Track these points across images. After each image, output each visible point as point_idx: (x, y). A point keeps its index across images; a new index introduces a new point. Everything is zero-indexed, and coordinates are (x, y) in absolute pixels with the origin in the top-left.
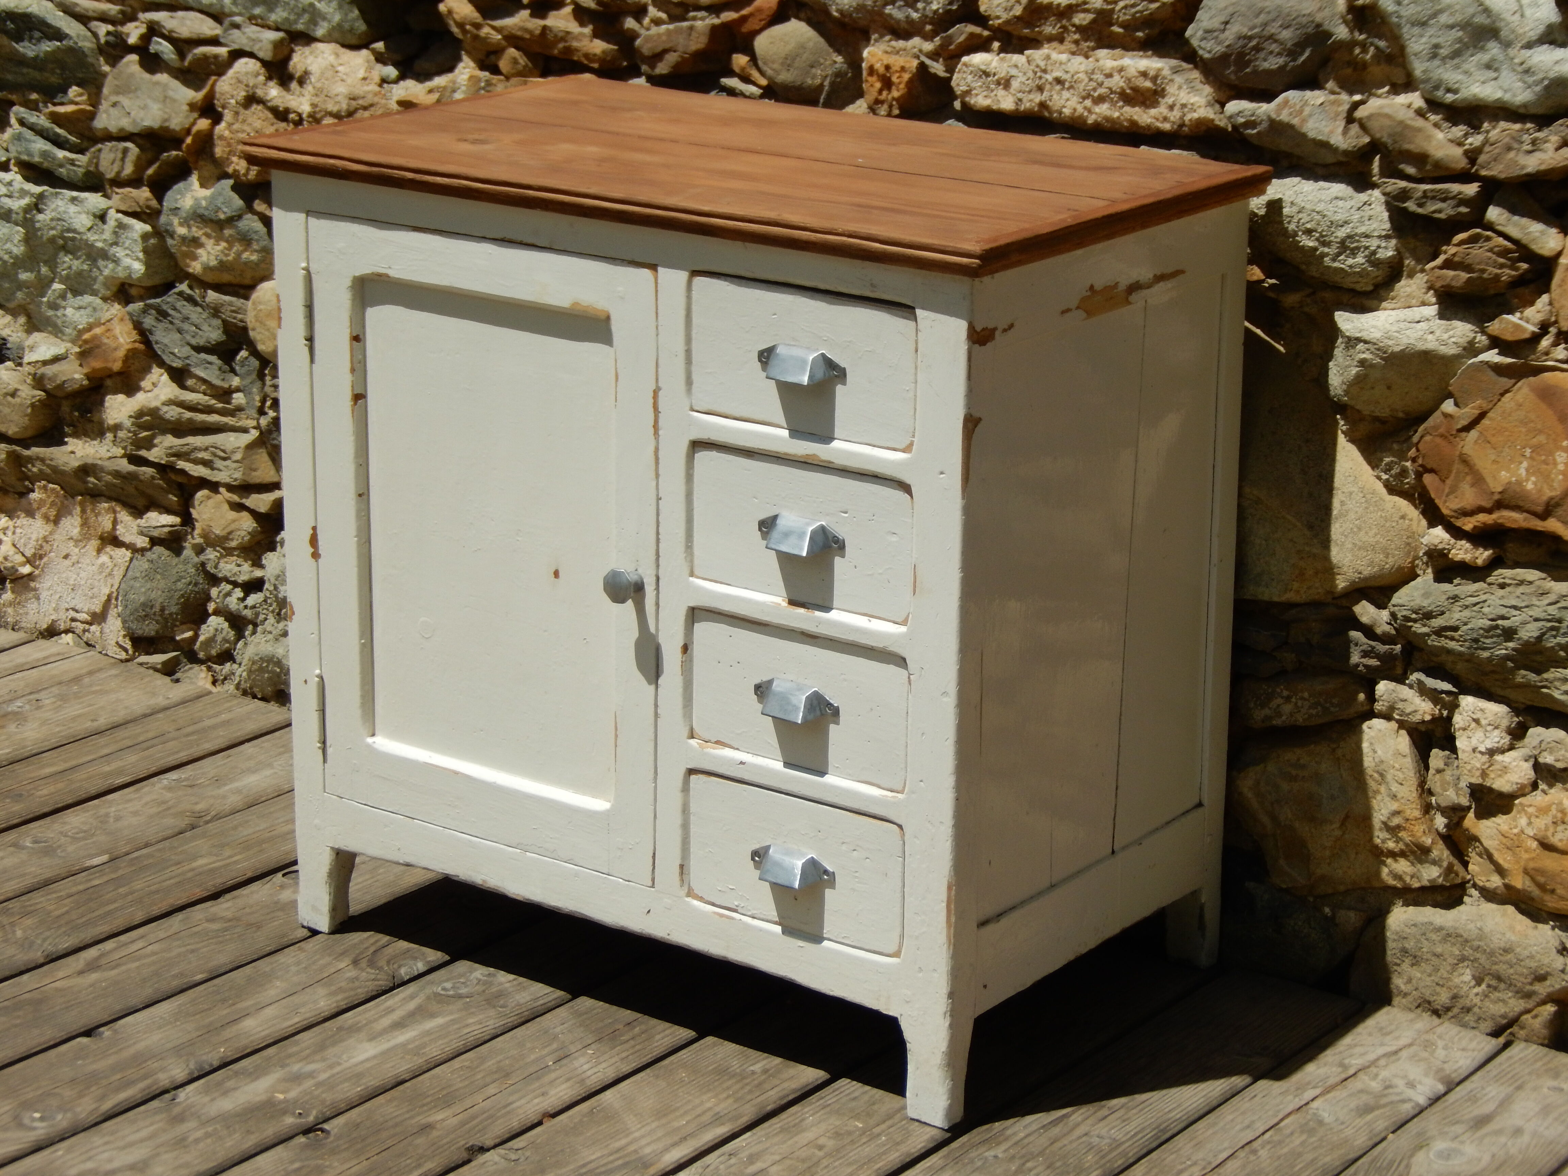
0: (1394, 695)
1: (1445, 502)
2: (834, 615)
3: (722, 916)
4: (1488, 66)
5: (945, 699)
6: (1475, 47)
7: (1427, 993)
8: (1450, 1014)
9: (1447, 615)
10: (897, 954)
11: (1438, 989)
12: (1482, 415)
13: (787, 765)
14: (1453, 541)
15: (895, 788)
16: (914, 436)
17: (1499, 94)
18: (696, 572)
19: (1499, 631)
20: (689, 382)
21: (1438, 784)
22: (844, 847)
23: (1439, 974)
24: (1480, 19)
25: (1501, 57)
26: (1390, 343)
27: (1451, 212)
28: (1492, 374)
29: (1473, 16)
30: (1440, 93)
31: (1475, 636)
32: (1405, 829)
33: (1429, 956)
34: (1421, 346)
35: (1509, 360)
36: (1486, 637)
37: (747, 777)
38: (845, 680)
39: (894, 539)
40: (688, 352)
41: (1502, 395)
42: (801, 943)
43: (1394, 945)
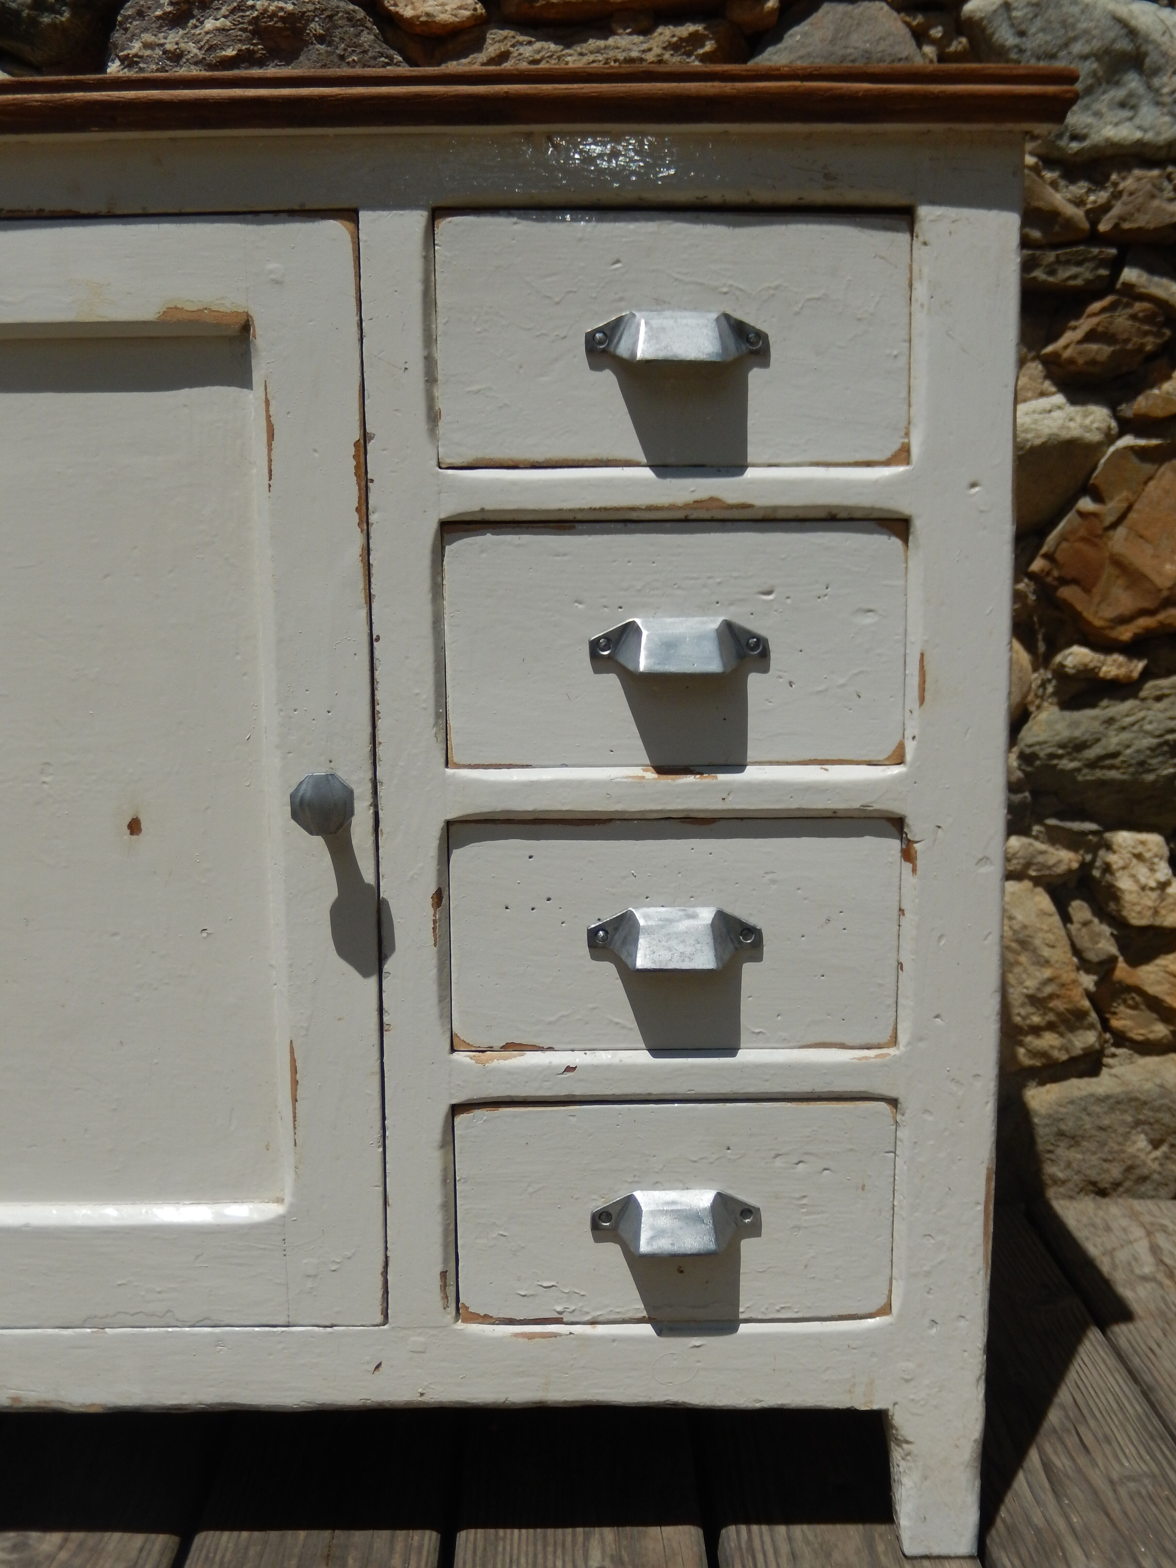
0: (1031, 849)
1: (1096, 613)
2: (752, 773)
3: (531, 1336)
4: (1123, 105)
5: (984, 870)
6: (1108, 82)
7: (1093, 1174)
8: (1121, 1189)
9: (1104, 742)
10: (886, 1310)
11: (1106, 1166)
12: (1129, 508)
13: (656, 1051)
14: (1102, 657)
15: (875, 1041)
16: (907, 434)
17: (1138, 135)
18: (455, 757)
19: (1165, 748)
20: (433, 417)
21: (1086, 937)
22: (778, 1163)
23: (1107, 1149)
24: (1124, 45)
25: (1141, 90)
26: (1029, 436)
27: (1088, 275)
28: (1135, 460)
29: (1114, 41)
30: (1063, 143)
31: (1142, 757)
32: (1058, 996)
33: (1094, 1132)
34: (1065, 435)
35: (1154, 442)
36: (1152, 757)
37: (579, 1090)
38: (773, 882)
39: (869, 620)
40: (430, 362)
41: (1146, 483)
42: (696, 1341)
43: (1047, 1130)
